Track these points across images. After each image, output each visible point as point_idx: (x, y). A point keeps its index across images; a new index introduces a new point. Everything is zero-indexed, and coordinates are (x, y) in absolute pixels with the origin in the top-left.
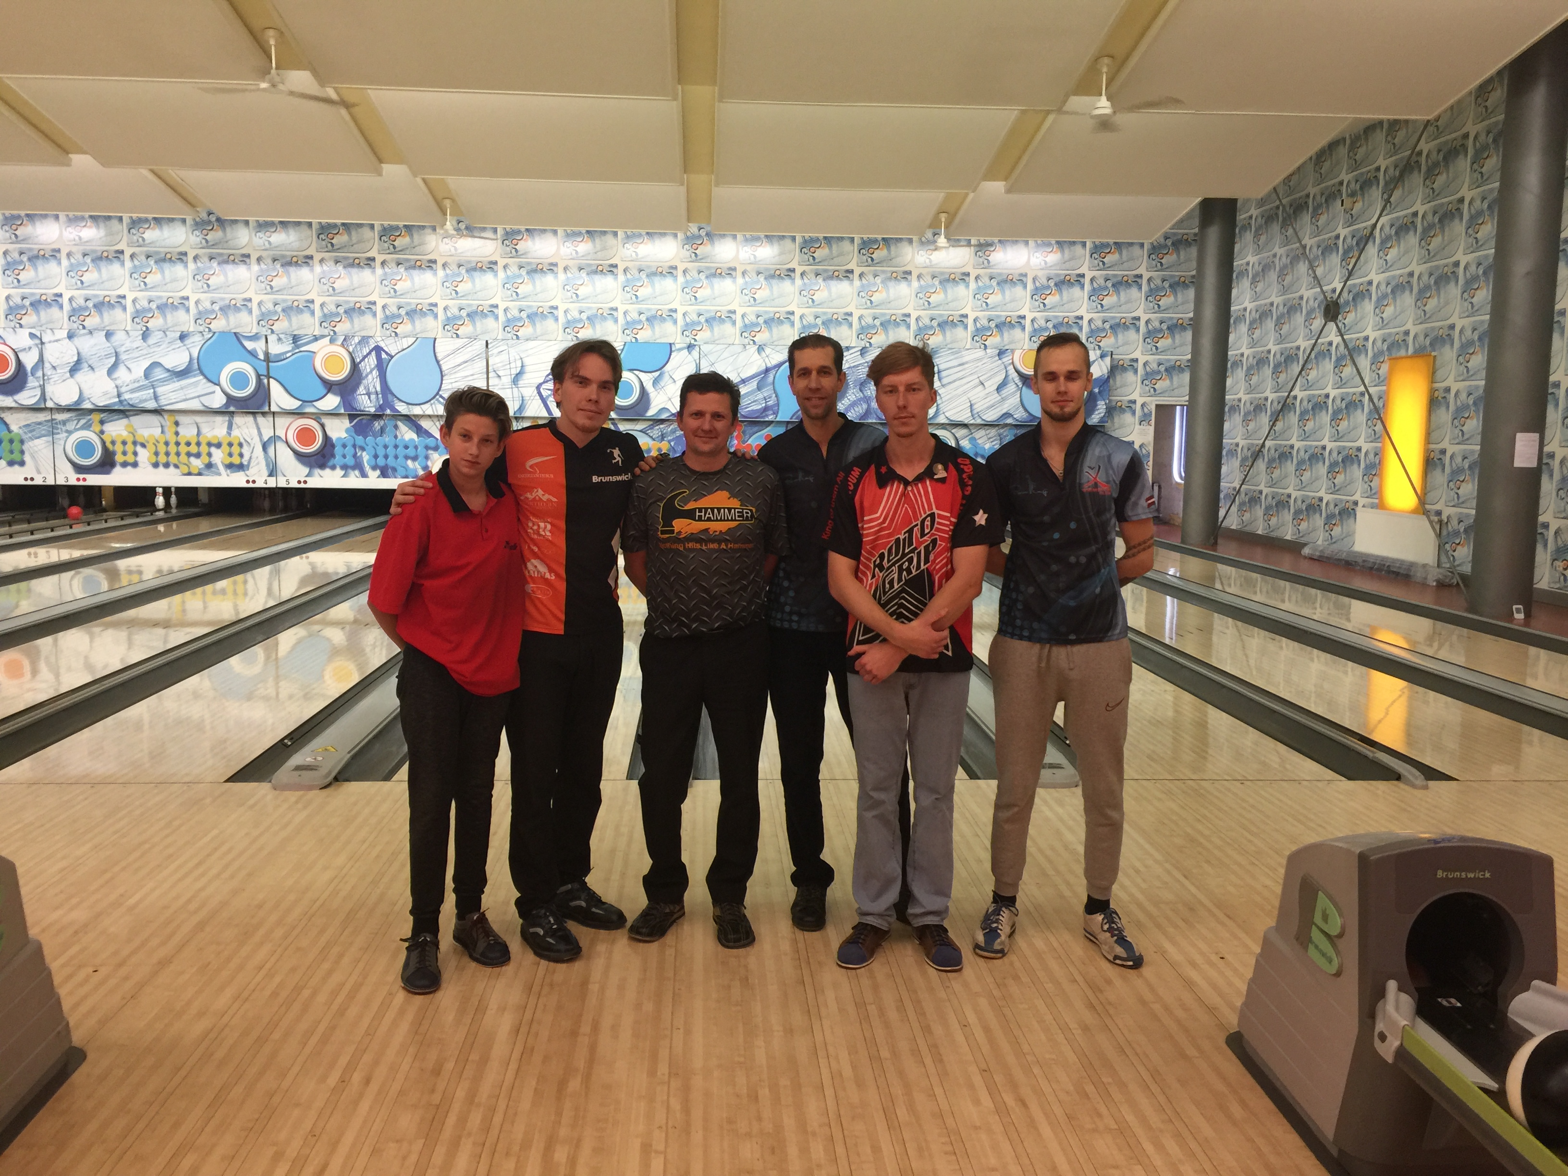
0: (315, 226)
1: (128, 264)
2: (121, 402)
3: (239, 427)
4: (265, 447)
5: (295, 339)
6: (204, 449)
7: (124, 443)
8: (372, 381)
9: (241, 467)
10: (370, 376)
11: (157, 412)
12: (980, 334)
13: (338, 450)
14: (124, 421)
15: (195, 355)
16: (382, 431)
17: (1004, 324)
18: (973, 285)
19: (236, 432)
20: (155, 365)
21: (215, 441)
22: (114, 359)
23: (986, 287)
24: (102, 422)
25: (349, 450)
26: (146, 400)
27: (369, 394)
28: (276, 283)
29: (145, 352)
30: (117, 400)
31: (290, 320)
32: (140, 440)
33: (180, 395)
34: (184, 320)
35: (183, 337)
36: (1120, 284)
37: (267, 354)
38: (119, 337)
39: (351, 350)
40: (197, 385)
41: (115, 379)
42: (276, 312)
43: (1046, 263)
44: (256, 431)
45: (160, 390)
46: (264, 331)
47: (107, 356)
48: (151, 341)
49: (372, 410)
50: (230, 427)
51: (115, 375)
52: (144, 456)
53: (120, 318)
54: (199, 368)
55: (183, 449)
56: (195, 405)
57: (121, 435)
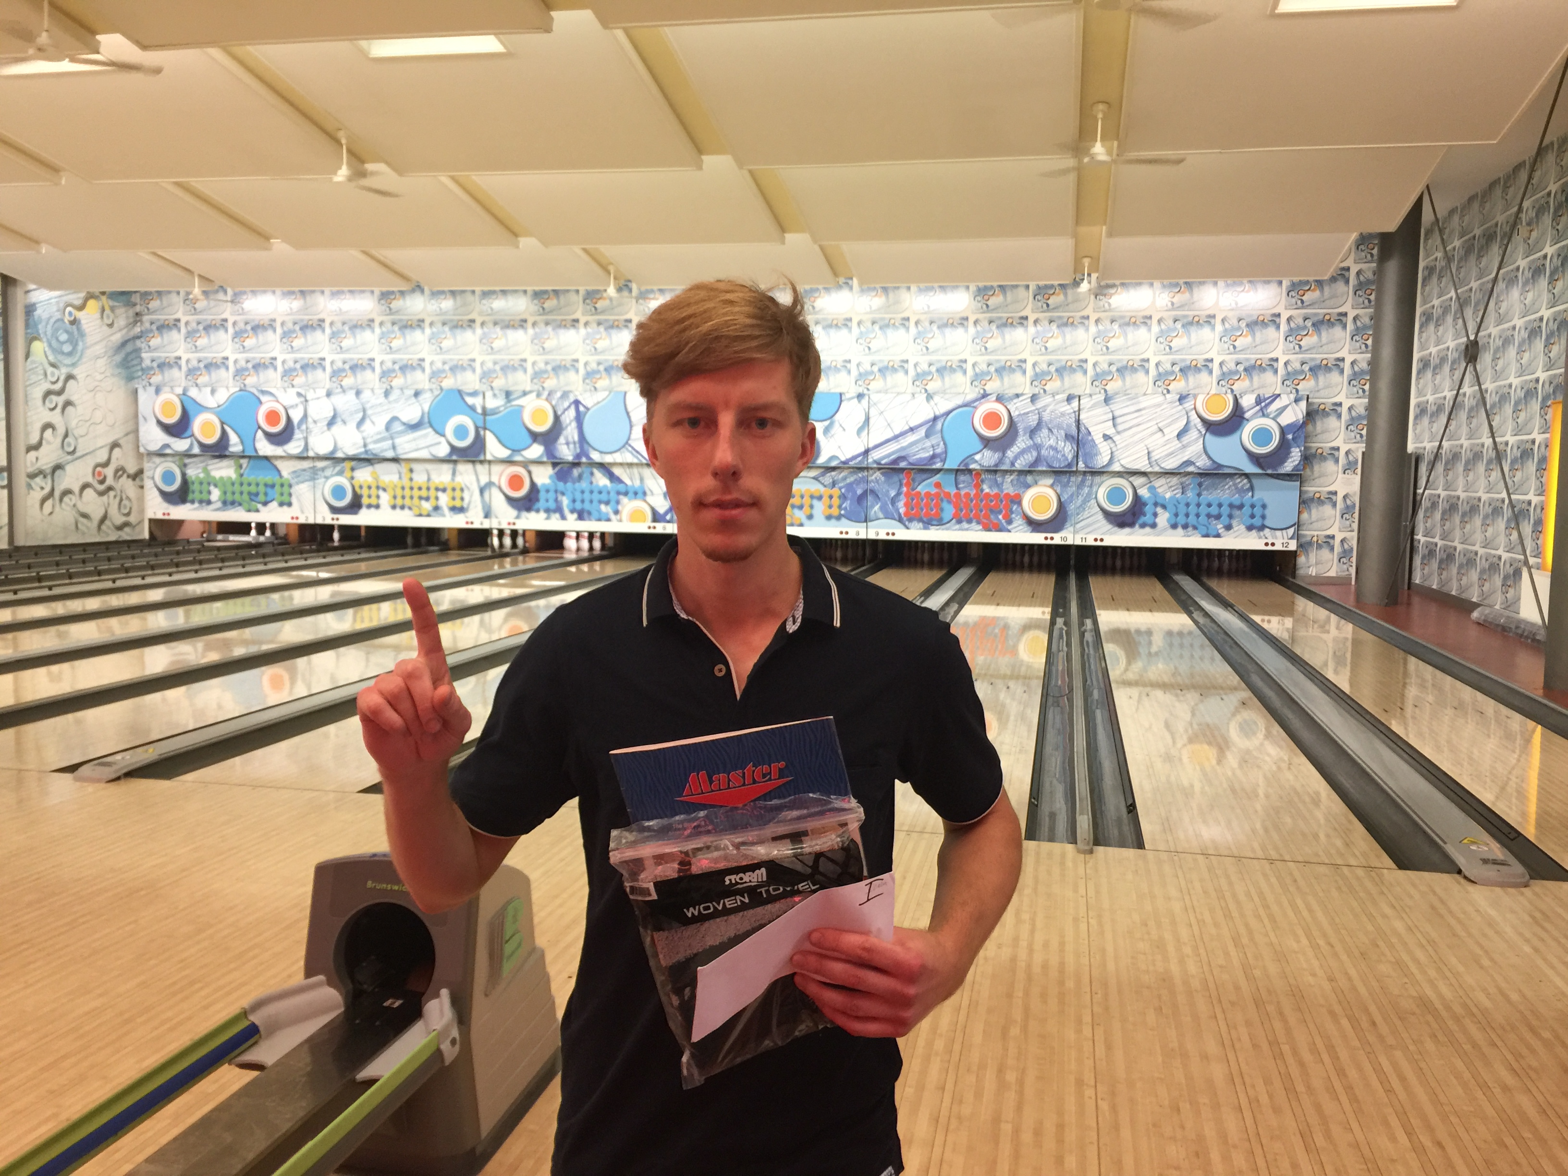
0: (529, 293)
1: (378, 330)
2: (366, 452)
3: (461, 474)
4: (482, 491)
5: (508, 394)
6: (432, 493)
7: (370, 488)
8: (571, 432)
9: (461, 510)
10: (569, 428)
11: (395, 460)
12: (1163, 378)
13: (542, 495)
14: (369, 469)
15: (426, 409)
16: (580, 477)
17: (1189, 368)
18: (1155, 328)
19: (458, 479)
20: (395, 419)
21: (441, 487)
22: (360, 415)
23: (1169, 330)
24: (353, 469)
25: (551, 495)
26: (386, 450)
27: (567, 444)
28: (496, 344)
29: (385, 408)
30: (363, 450)
31: (506, 378)
32: (381, 485)
33: (413, 445)
34: (420, 379)
35: (417, 394)
36: (1320, 324)
37: (484, 408)
38: (366, 395)
39: (554, 403)
40: (427, 435)
41: (362, 432)
42: (495, 371)
43: (1236, 304)
44: (474, 478)
45: (398, 441)
46: (484, 388)
47: (356, 412)
48: (392, 397)
49: (570, 458)
50: (454, 473)
51: (363, 428)
52: (385, 499)
53: (370, 378)
54: (430, 422)
55: (416, 493)
56: (424, 454)
57: (366, 481)
